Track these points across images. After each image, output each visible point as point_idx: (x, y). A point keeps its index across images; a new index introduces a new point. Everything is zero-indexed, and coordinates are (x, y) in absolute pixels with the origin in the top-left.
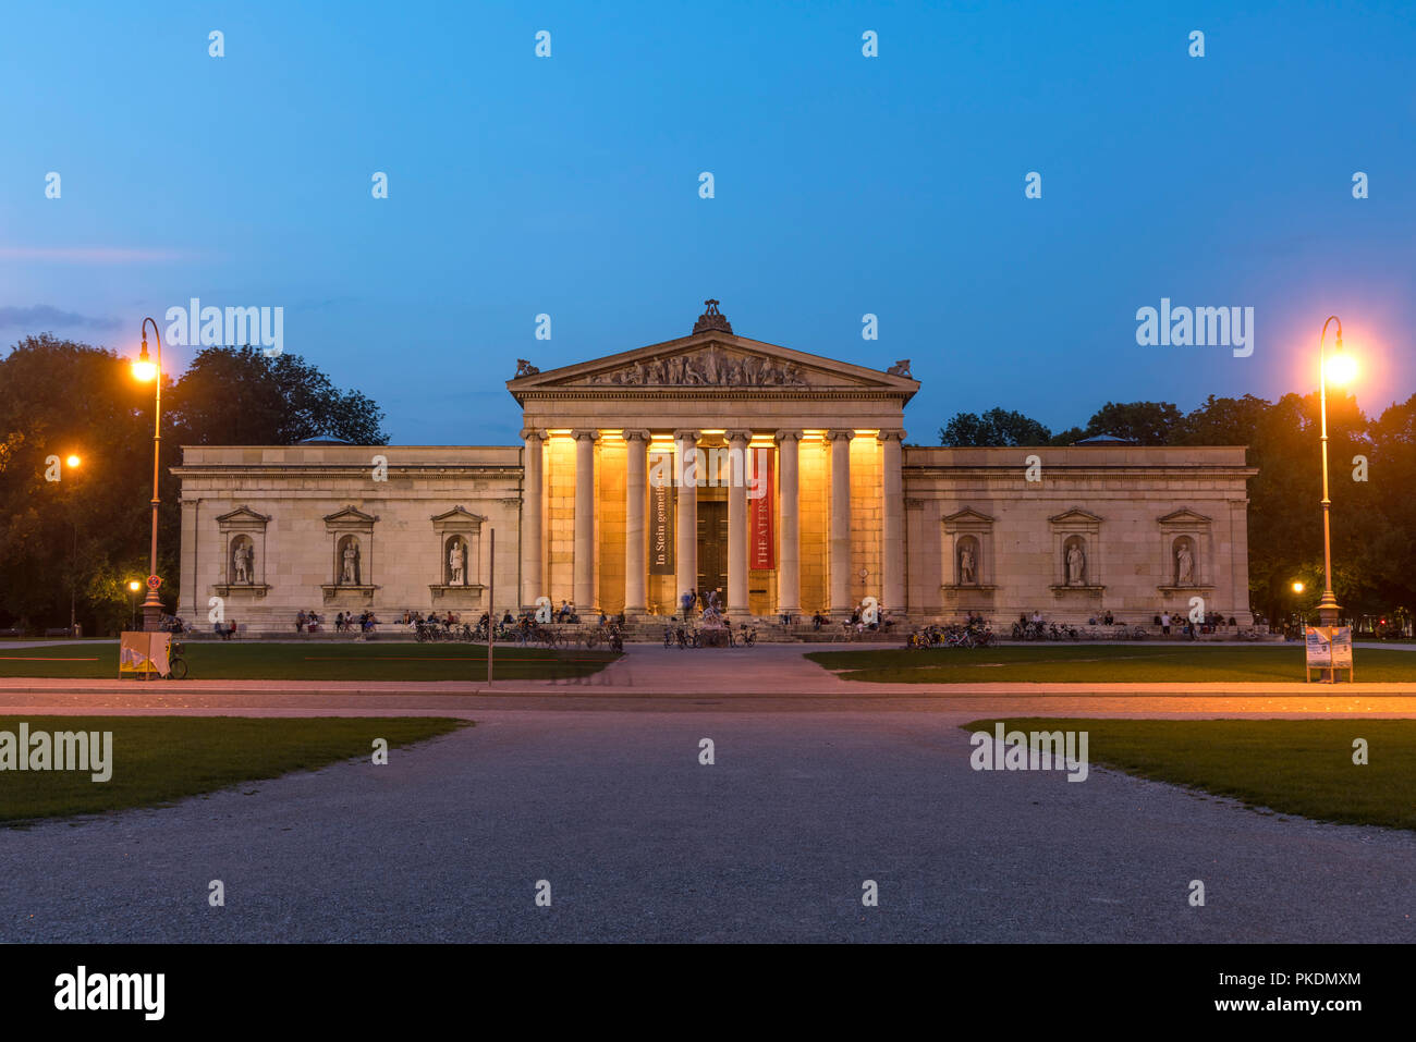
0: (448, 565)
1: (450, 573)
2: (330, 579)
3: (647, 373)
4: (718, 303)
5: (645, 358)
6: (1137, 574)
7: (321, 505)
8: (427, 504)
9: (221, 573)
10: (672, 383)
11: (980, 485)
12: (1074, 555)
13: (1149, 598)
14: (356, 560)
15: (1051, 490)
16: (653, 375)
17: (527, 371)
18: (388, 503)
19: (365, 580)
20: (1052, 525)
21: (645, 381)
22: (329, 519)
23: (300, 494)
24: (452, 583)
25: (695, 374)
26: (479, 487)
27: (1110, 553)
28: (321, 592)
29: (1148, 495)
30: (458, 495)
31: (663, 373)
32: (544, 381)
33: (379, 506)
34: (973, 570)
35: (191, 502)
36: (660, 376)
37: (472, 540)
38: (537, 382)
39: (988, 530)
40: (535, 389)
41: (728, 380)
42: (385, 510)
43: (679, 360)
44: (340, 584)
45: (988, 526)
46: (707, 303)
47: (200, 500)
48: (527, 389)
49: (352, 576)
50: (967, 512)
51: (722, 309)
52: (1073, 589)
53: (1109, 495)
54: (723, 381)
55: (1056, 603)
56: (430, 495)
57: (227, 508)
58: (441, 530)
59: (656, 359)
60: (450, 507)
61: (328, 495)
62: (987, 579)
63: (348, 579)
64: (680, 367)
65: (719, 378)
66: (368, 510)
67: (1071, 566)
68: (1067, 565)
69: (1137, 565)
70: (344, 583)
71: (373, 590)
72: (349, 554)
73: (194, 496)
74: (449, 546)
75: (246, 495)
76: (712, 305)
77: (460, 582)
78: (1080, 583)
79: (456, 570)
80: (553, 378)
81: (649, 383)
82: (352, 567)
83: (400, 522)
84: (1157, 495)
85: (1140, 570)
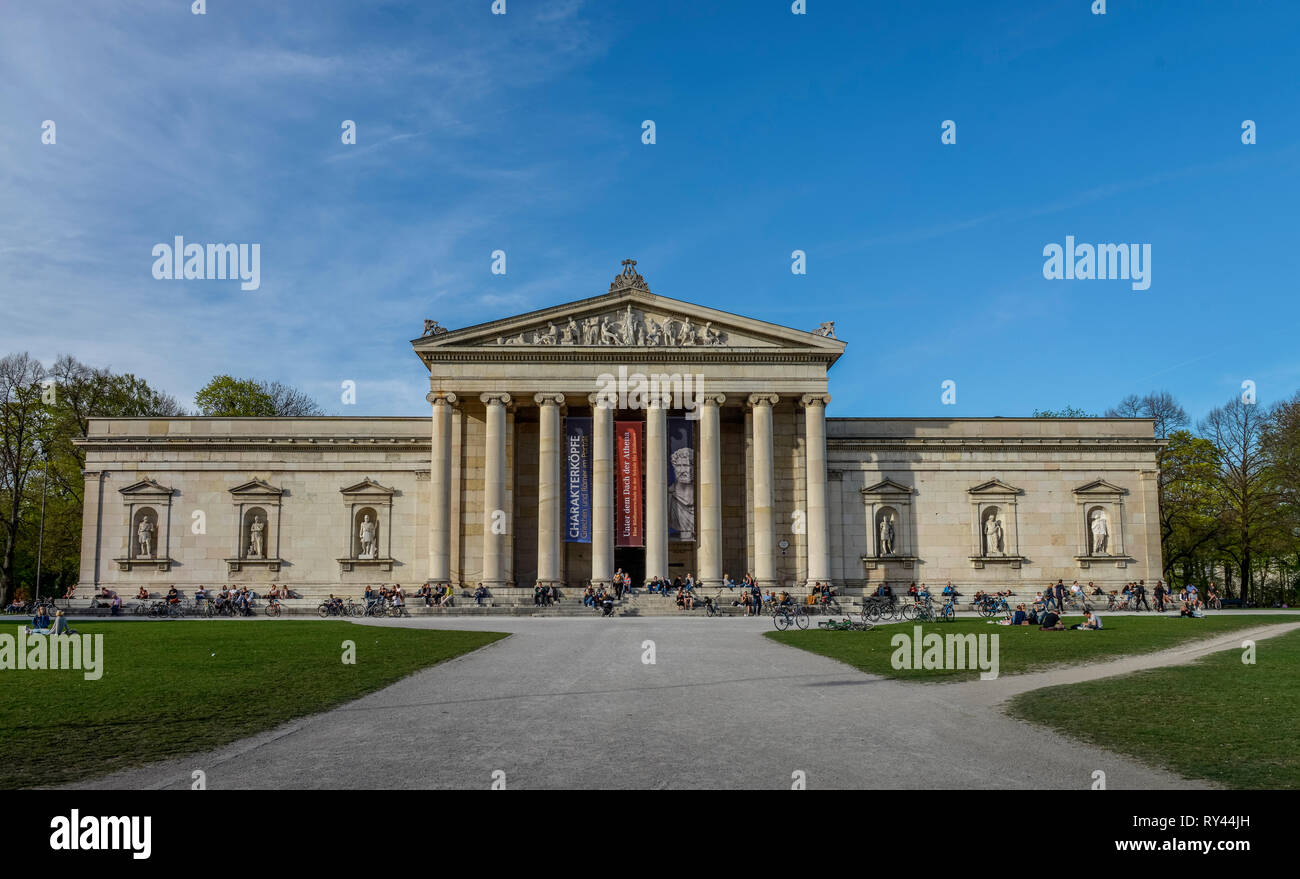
0: (358, 539)
1: (359, 547)
2: (234, 553)
3: (560, 335)
4: (634, 264)
5: (558, 319)
6: (1053, 544)
7: (228, 477)
8: (338, 476)
9: (123, 547)
10: (587, 343)
11: (898, 456)
12: (990, 526)
13: (1066, 568)
14: (264, 533)
15: (968, 462)
16: (568, 335)
17: (434, 332)
18: (297, 475)
19: (272, 554)
20: (971, 496)
21: (558, 342)
22: (236, 491)
23: (206, 466)
24: (361, 557)
25: (611, 335)
26: (390, 459)
27: (1027, 524)
28: (226, 567)
29: (1062, 466)
30: (368, 467)
31: (578, 335)
32: (451, 340)
33: (287, 477)
34: (892, 542)
35: (95, 473)
36: (574, 338)
37: (382, 512)
38: (444, 342)
39: (907, 501)
40: (442, 349)
41: (646, 340)
42: (294, 483)
43: (594, 321)
44: (245, 558)
45: (907, 497)
46: (624, 263)
47: (105, 473)
48: (434, 350)
49: (259, 550)
50: (886, 483)
51: (639, 270)
52: (993, 561)
53: (1025, 466)
54: (641, 342)
55: (975, 574)
56: (341, 467)
57: (132, 479)
58: (351, 503)
59: (570, 319)
60: (360, 478)
61: (235, 466)
62: (907, 550)
63: (255, 553)
64: (595, 329)
65: (636, 338)
66: (276, 482)
67: (989, 538)
68: (985, 536)
69: (1053, 536)
70: (249, 557)
71: (279, 564)
72: (257, 527)
73: (99, 467)
74: (359, 519)
75: (151, 466)
76: (630, 266)
77: (370, 556)
78: (999, 554)
79: (366, 543)
80: (461, 338)
81: (563, 344)
82: (258, 540)
83: (309, 494)
84: (1071, 466)
85: (1056, 541)
